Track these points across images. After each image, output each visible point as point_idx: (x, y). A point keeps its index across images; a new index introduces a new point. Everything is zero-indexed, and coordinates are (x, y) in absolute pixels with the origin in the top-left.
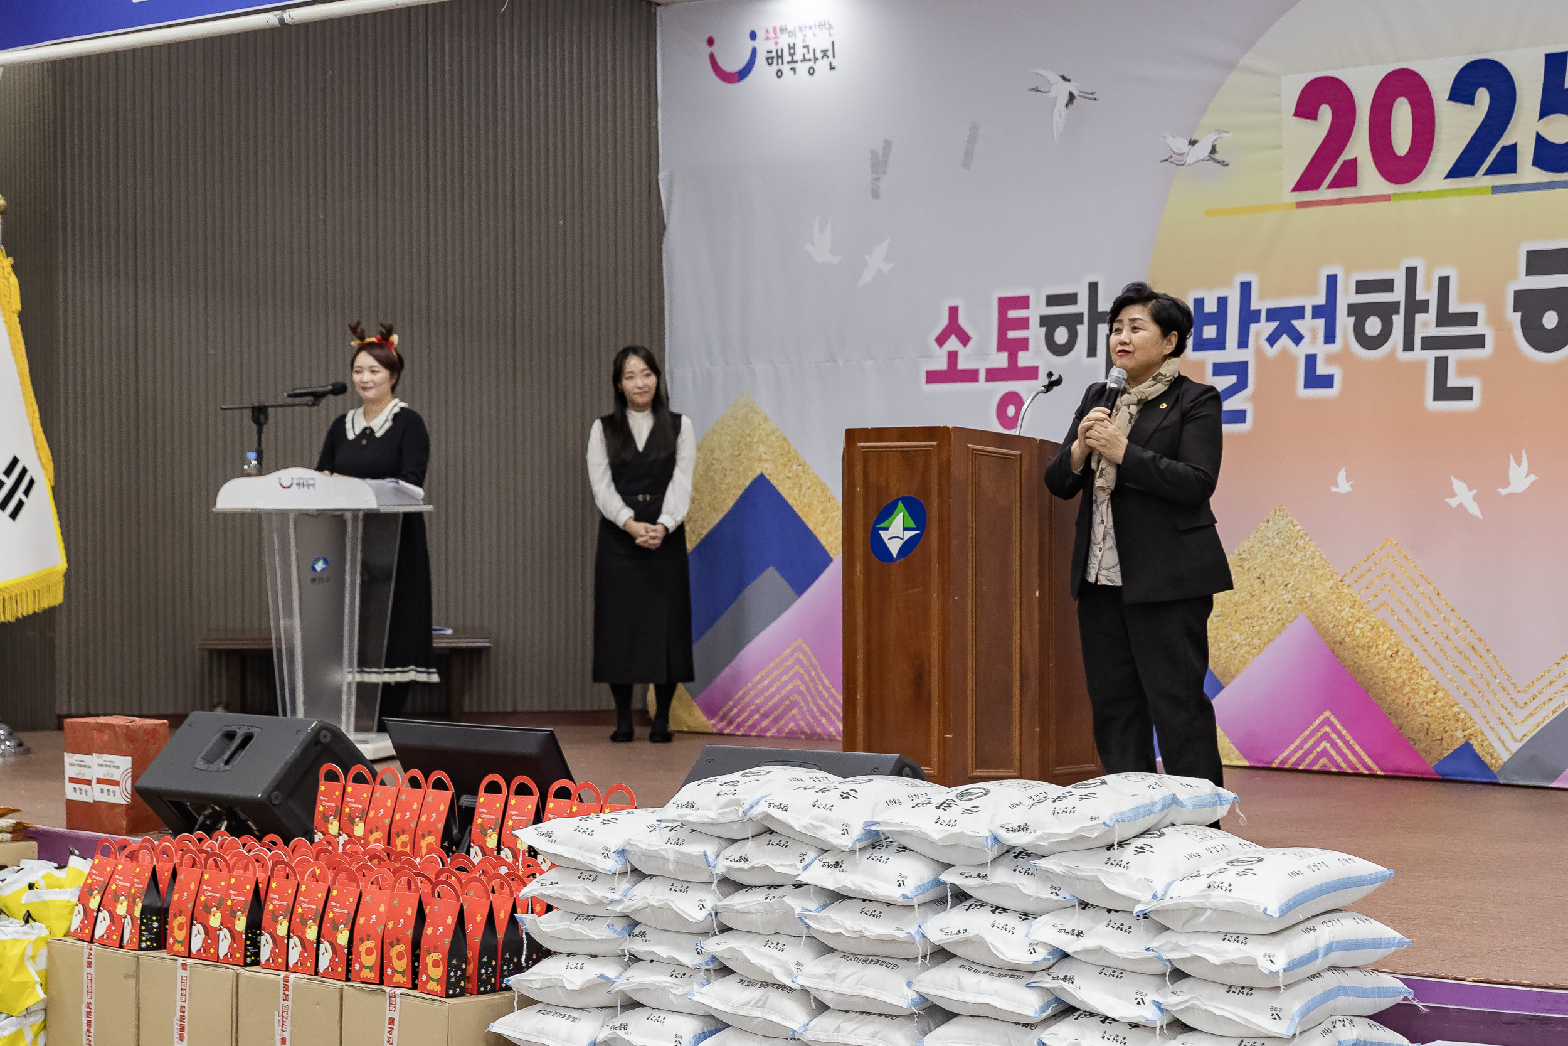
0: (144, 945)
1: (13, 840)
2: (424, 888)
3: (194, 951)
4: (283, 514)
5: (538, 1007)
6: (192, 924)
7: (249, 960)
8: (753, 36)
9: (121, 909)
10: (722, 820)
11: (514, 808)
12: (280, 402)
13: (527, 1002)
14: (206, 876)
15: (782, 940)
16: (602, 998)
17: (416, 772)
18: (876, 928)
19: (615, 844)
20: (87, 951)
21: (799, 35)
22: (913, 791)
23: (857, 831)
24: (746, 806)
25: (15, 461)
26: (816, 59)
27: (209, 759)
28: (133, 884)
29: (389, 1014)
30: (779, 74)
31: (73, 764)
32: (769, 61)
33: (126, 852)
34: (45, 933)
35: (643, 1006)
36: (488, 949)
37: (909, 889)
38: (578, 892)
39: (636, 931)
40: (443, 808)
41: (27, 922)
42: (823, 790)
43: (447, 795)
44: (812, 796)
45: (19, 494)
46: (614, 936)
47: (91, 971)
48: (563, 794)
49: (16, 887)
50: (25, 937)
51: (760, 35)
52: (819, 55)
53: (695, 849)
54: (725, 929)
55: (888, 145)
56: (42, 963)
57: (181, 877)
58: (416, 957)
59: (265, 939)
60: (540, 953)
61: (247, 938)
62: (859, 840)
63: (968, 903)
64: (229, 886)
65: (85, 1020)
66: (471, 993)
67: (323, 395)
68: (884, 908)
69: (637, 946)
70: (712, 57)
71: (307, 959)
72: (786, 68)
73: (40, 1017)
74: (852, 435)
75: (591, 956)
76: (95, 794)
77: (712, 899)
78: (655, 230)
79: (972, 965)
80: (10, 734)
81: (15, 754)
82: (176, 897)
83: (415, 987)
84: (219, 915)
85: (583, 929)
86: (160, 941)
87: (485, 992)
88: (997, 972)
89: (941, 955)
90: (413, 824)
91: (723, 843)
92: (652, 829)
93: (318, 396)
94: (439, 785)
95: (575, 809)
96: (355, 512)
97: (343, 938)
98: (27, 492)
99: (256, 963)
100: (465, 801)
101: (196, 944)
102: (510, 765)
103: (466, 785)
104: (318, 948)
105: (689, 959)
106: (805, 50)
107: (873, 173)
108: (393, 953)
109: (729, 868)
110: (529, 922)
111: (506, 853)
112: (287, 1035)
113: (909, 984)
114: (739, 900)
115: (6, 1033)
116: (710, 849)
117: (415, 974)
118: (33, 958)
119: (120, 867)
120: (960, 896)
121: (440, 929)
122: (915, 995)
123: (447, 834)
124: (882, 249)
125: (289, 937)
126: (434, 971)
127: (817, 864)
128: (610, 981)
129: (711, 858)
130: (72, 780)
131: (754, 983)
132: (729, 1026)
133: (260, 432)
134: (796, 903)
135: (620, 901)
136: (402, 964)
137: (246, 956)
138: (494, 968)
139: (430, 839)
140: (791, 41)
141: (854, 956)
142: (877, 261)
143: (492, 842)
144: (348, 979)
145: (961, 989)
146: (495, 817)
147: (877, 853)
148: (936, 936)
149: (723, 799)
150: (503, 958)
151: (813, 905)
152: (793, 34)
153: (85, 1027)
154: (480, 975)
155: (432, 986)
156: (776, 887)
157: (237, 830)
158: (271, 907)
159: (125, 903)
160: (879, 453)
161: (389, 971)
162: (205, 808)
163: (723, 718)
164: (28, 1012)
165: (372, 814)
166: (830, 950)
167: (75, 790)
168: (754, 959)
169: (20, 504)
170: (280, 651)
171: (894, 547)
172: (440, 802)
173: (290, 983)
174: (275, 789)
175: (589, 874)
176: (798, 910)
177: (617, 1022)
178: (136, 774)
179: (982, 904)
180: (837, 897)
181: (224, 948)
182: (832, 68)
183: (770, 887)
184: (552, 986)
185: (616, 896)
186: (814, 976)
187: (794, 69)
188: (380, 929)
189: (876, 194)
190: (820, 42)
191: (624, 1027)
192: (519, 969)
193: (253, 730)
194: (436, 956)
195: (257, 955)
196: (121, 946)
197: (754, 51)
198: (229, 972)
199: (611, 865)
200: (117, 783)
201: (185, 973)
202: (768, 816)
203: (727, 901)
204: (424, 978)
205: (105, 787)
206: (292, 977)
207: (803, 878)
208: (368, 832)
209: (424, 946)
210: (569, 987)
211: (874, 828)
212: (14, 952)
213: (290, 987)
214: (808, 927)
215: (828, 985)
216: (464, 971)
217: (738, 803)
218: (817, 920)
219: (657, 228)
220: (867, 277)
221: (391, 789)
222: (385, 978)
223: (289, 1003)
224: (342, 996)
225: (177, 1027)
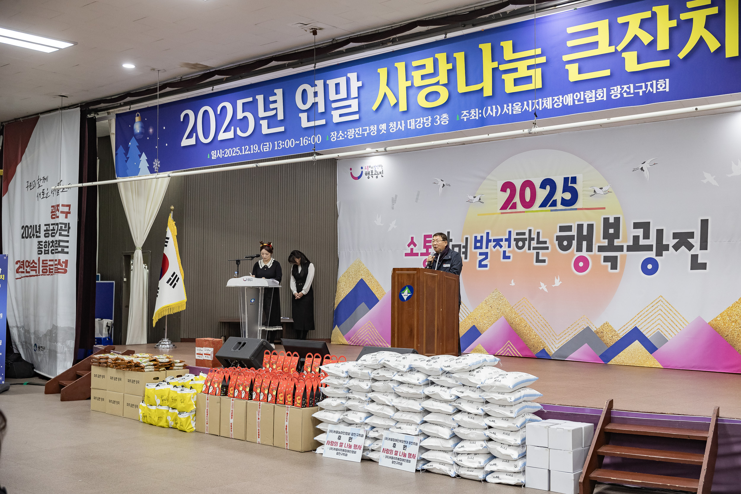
0: (222, 395)
1: (183, 369)
2: (296, 380)
3: (235, 396)
4: (243, 288)
5: (324, 410)
6: (235, 389)
7: (249, 399)
8: (362, 168)
9: (216, 386)
10: (373, 364)
11: (315, 361)
12: (244, 259)
13: (322, 409)
14: (239, 378)
15: (387, 394)
16: (341, 408)
17: (289, 352)
18: (412, 391)
19: (345, 370)
20: (207, 396)
21: (374, 168)
22: (420, 357)
23: (407, 367)
24: (379, 361)
25: (174, 273)
26: (378, 174)
27: (235, 349)
28: (219, 379)
29: (287, 412)
30: (369, 178)
31: (198, 350)
32: (366, 174)
33: (217, 372)
34: (196, 392)
35: (351, 410)
36: (312, 396)
37: (420, 381)
38: (335, 382)
39: (350, 391)
40: (297, 361)
41: (191, 389)
42: (398, 357)
43: (298, 358)
44: (396, 358)
45: (175, 282)
46: (344, 393)
47: (208, 401)
48: (328, 358)
49: (188, 380)
50: (191, 393)
51: (364, 168)
52: (379, 173)
53: (366, 371)
54: (373, 391)
55: (396, 196)
56: (195, 399)
57: (232, 378)
58: (294, 398)
59: (254, 393)
60: (325, 397)
61: (249, 393)
62: (408, 369)
63: (434, 385)
64: (245, 380)
65: (206, 413)
66: (307, 407)
67: (254, 257)
68: (413, 386)
69: (350, 395)
70: (351, 173)
71: (265, 398)
72: (370, 176)
73: (194, 413)
74: (394, 270)
75: (338, 398)
76: (204, 357)
77: (370, 383)
78: (336, 217)
79: (436, 400)
80: (171, 343)
81: (173, 348)
82: (230, 383)
83: (293, 405)
84: (242, 387)
85: (336, 391)
86: (226, 394)
87: (311, 407)
88: (442, 402)
89: (428, 397)
90: (289, 365)
91: (373, 370)
92: (355, 366)
93: (253, 258)
94: (295, 356)
95: (331, 362)
96: (262, 287)
97: (274, 393)
98: (177, 281)
99: (251, 399)
100: (302, 360)
101: (236, 394)
102: (314, 351)
103: (303, 356)
104: (268, 396)
105: (364, 398)
106: (375, 172)
107: (392, 203)
108: (288, 397)
109: (374, 376)
110: (323, 389)
111: (313, 372)
112: (260, 417)
113: (420, 405)
114: (376, 384)
115: (186, 417)
116: (370, 371)
117: (294, 402)
118: (193, 398)
119: (215, 375)
120: (432, 383)
121: (300, 391)
122: (421, 407)
123: (297, 368)
124: (394, 222)
125: (260, 393)
126: (298, 401)
127: (397, 375)
128: (343, 404)
129: (370, 373)
130: (197, 354)
131: (380, 405)
132: (373, 415)
133: (238, 267)
134: (391, 385)
135: (346, 384)
136: (290, 400)
137: (249, 398)
138: (313, 401)
139: (293, 369)
140: (372, 169)
141: (406, 398)
142: (393, 225)
143: (309, 370)
144: (276, 403)
145: (433, 406)
146: (310, 364)
147: (412, 372)
148: (427, 393)
149: (373, 359)
150: (315, 398)
151: (396, 385)
152: (372, 168)
153: (206, 415)
154: (310, 402)
155: (298, 405)
156: (386, 381)
157: (243, 366)
158: (255, 385)
159: (217, 384)
160: (402, 274)
161: (287, 401)
162: (233, 361)
163: (351, 341)
164: (191, 412)
165: (278, 363)
166: (400, 396)
167: (198, 356)
168: (381, 398)
169: (175, 284)
170: (242, 322)
171: (405, 298)
172: (295, 360)
173: (261, 404)
174: (252, 356)
175: (338, 377)
176: (392, 386)
177: (345, 414)
178: (215, 352)
179: (438, 385)
180: (401, 383)
181: (243, 396)
182: (382, 176)
183: (384, 381)
184: (328, 405)
185: (345, 383)
186: (396, 402)
187: (372, 177)
188: (284, 391)
189: (393, 208)
190: (379, 170)
191: (347, 415)
192: (319, 401)
193: (246, 342)
194: (299, 397)
195: (252, 397)
196: (216, 395)
197: (362, 171)
198: (245, 401)
199: (344, 375)
200: (210, 355)
201: (233, 402)
202: (385, 363)
203: (373, 384)
204: (296, 403)
205: (206, 356)
206: (261, 403)
207: (394, 378)
208: (277, 367)
209: (296, 395)
210: (333, 405)
211: (411, 366)
212: (189, 396)
213: (261, 405)
214: (395, 390)
215: (399, 405)
216: (306, 401)
217: (377, 360)
218: (396, 388)
219: (336, 215)
220: (390, 229)
221: (283, 357)
222: (285, 403)
223: (260, 409)
224: (274, 407)
225: (230, 415)
